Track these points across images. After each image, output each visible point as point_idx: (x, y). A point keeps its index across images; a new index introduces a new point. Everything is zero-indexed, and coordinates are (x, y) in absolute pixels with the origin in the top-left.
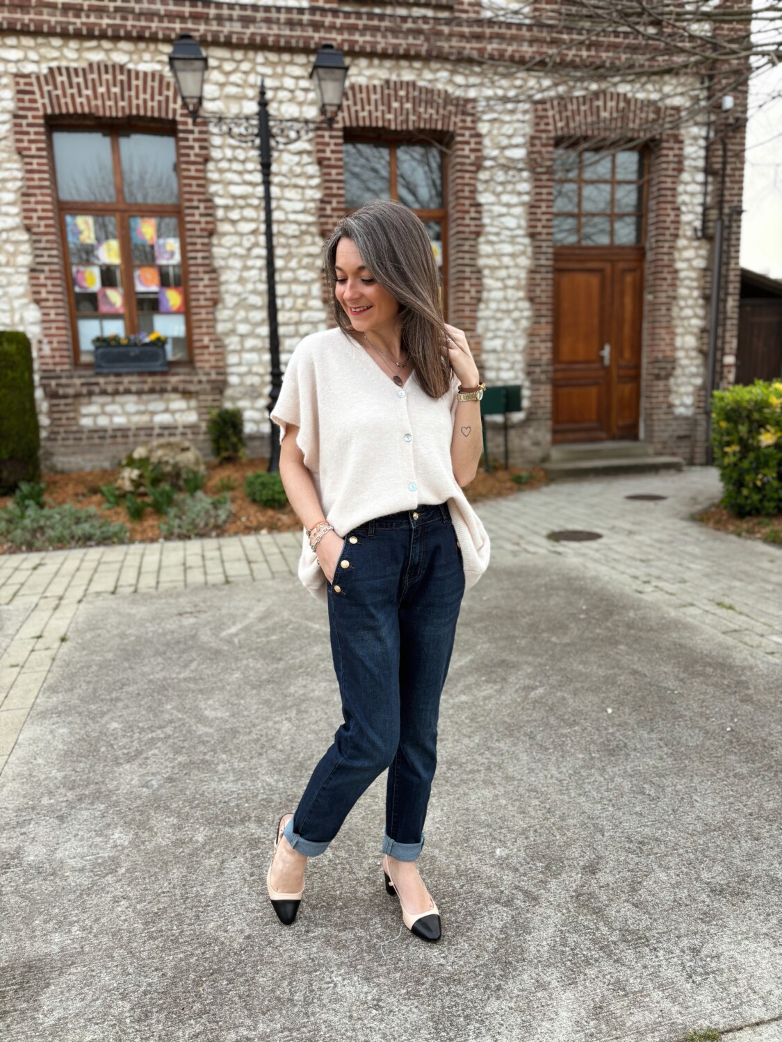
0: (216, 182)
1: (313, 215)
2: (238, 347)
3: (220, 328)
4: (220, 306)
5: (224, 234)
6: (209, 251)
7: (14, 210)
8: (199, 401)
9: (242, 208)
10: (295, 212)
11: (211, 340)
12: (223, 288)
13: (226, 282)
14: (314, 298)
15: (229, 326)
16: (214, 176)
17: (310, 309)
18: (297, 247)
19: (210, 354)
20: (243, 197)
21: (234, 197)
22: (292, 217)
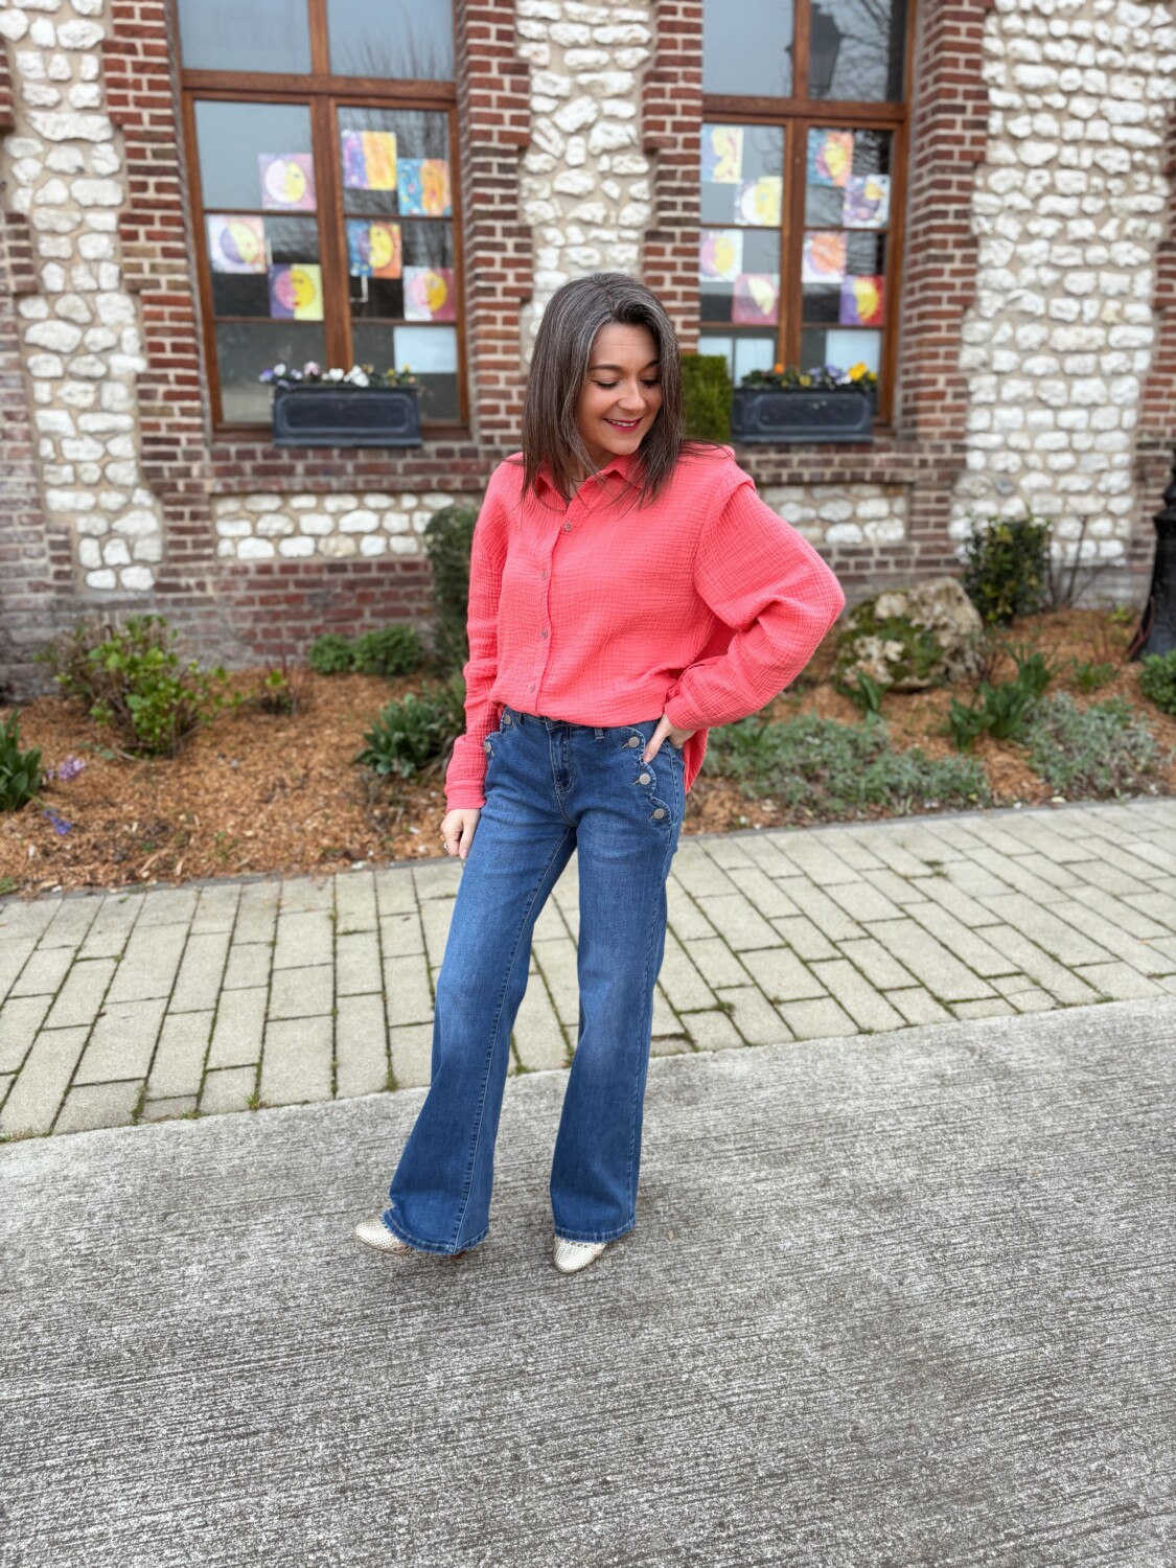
0: (994, 58)
1: (1155, 130)
2: (992, 398)
3: (968, 357)
4: (971, 314)
5: (998, 166)
6: (967, 200)
7: (628, 109)
8: (912, 501)
9: (1033, 111)
10: (1128, 124)
11: (949, 383)
12: (980, 277)
13: (990, 265)
14: (1138, 300)
15: (981, 353)
16: (993, 45)
17: (1127, 322)
18: (1121, 196)
19: (944, 409)
20: (1038, 91)
21: (1023, 90)
22: (1121, 134)
